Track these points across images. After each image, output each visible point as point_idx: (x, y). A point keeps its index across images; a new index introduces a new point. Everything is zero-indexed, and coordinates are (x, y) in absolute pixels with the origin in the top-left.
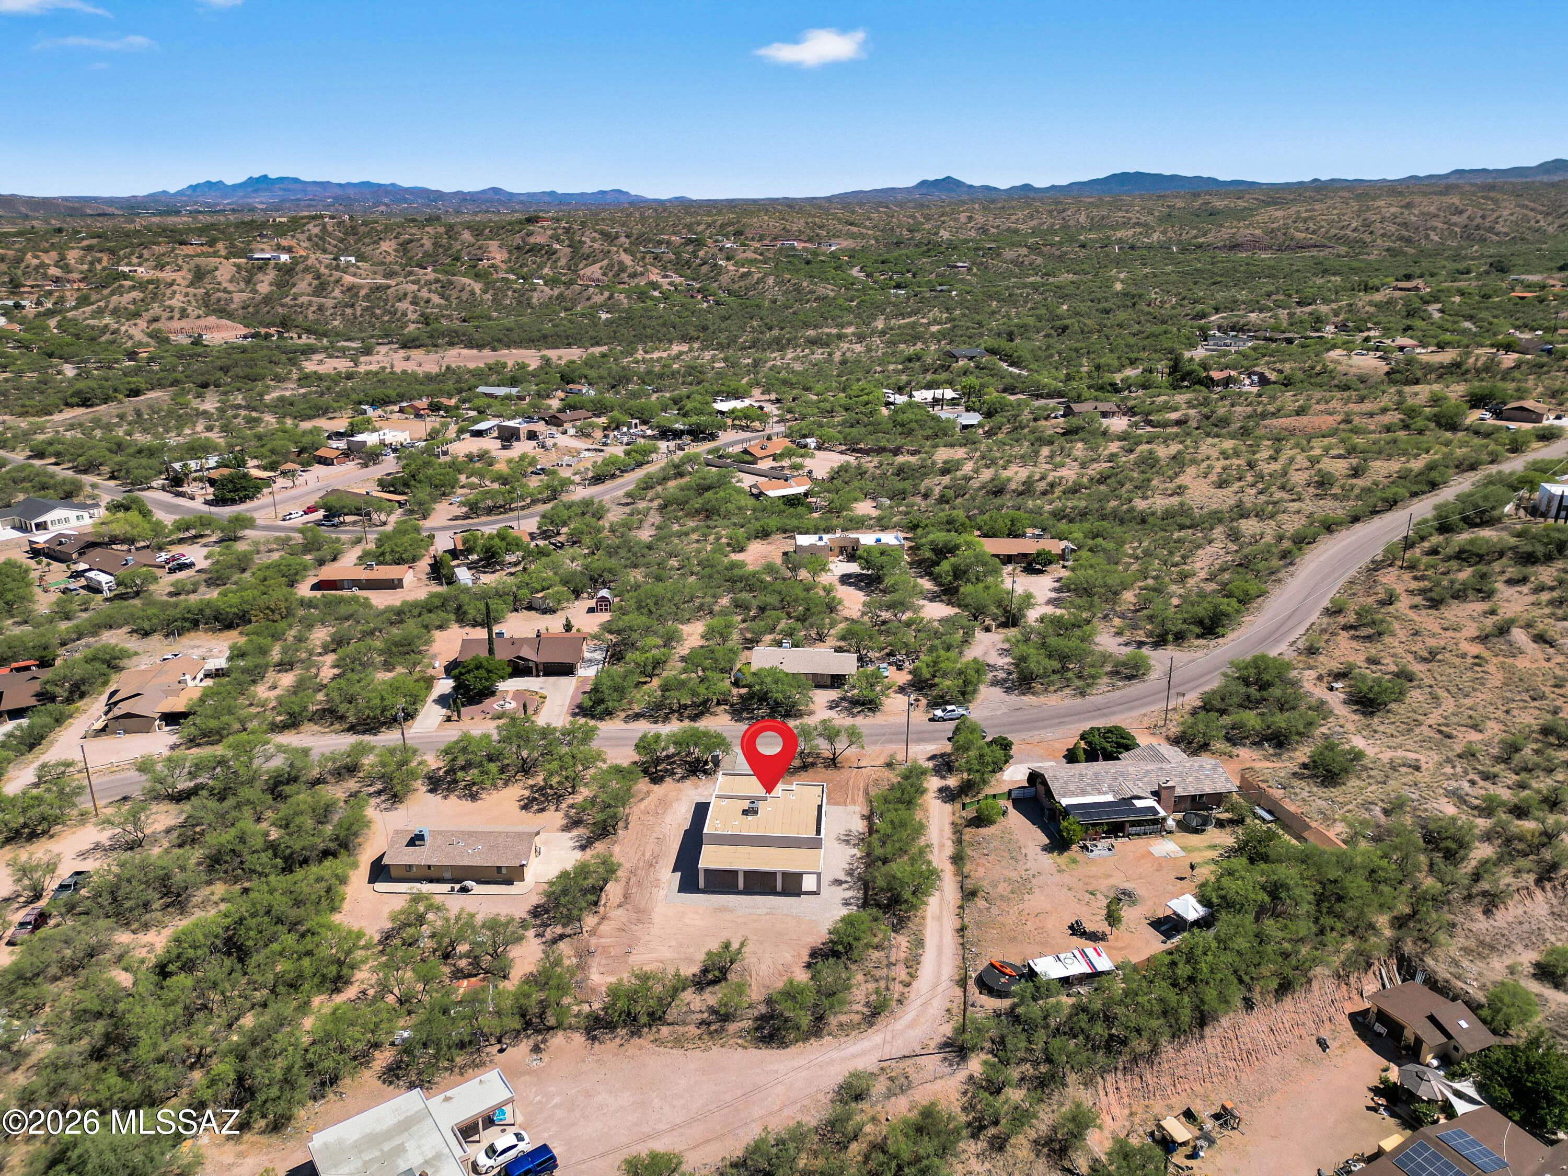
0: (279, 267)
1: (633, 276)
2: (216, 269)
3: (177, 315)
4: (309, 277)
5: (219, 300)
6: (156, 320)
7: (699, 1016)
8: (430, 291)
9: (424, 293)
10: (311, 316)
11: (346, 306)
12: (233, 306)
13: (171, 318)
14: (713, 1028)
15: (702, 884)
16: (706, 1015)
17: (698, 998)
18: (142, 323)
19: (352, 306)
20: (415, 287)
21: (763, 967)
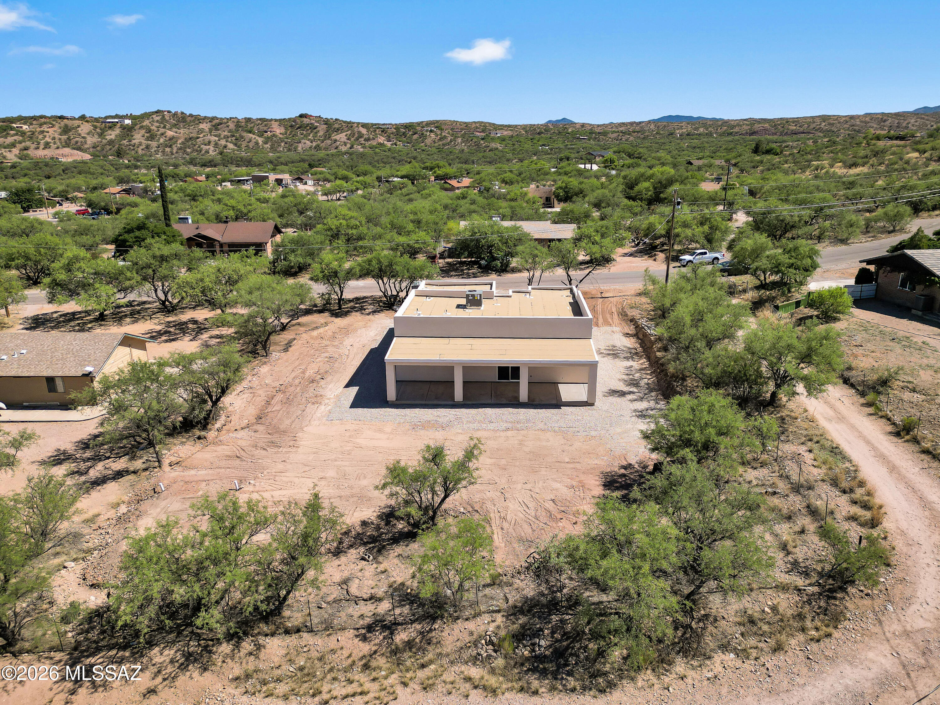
0: (123, 127)
1: (368, 140)
2: (79, 126)
3: (42, 146)
4: (143, 132)
5: (77, 142)
6: (26, 149)
7: (367, 609)
8: (227, 141)
9: (223, 142)
10: (140, 152)
11: (166, 146)
12: (86, 146)
13: (38, 148)
14: (401, 637)
15: (391, 393)
16: (385, 606)
17: (370, 569)
18: (16, 151)
19: (170, 146)
20: (217, 139)
21: (513, 506)
